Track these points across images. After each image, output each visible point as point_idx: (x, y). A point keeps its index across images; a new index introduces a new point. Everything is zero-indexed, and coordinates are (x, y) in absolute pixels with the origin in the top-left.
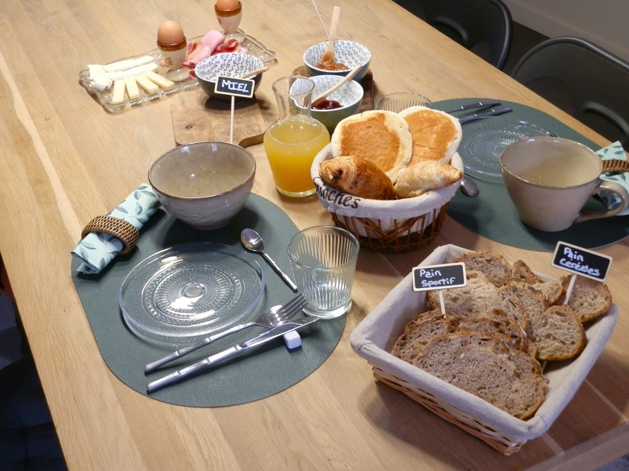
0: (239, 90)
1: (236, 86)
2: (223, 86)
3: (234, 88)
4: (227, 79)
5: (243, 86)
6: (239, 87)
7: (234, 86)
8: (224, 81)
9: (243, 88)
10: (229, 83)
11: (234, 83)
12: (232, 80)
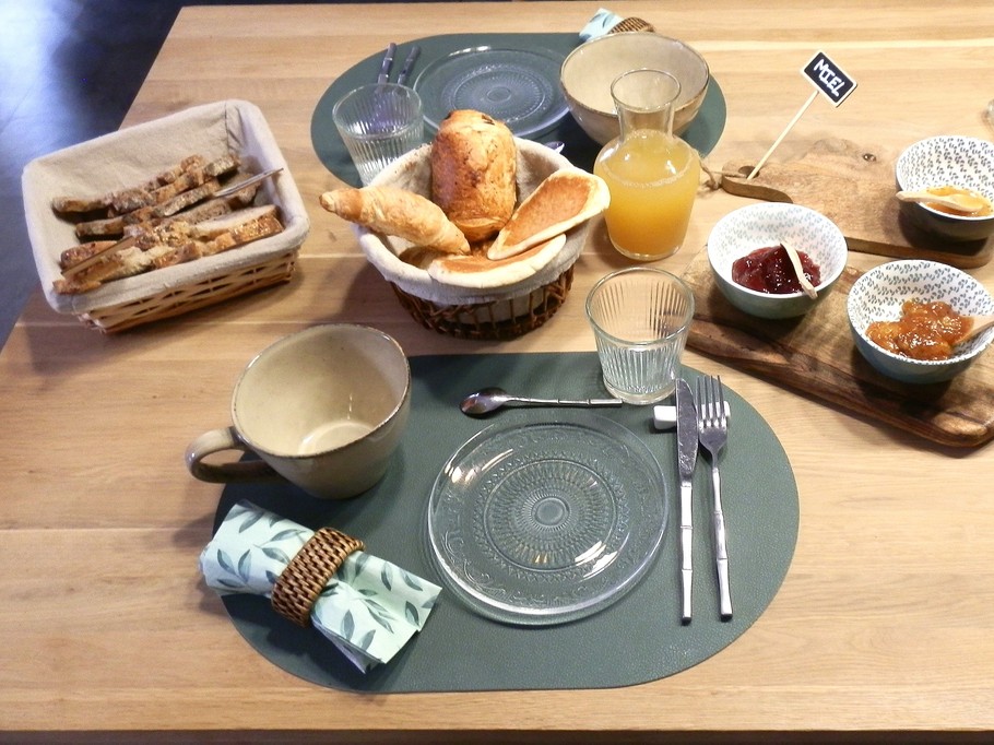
0: (829, 85)
1: (830, 79)
2: (815, 69)
3: (824, 80)
4: (827, 61)
5: (838, 84)
6: (833, 82)
7: (827, 76)
8: (822, 61)
9: (835, 87)
10: (825, 68)
11: (831, 73)
12: (832, 67)
